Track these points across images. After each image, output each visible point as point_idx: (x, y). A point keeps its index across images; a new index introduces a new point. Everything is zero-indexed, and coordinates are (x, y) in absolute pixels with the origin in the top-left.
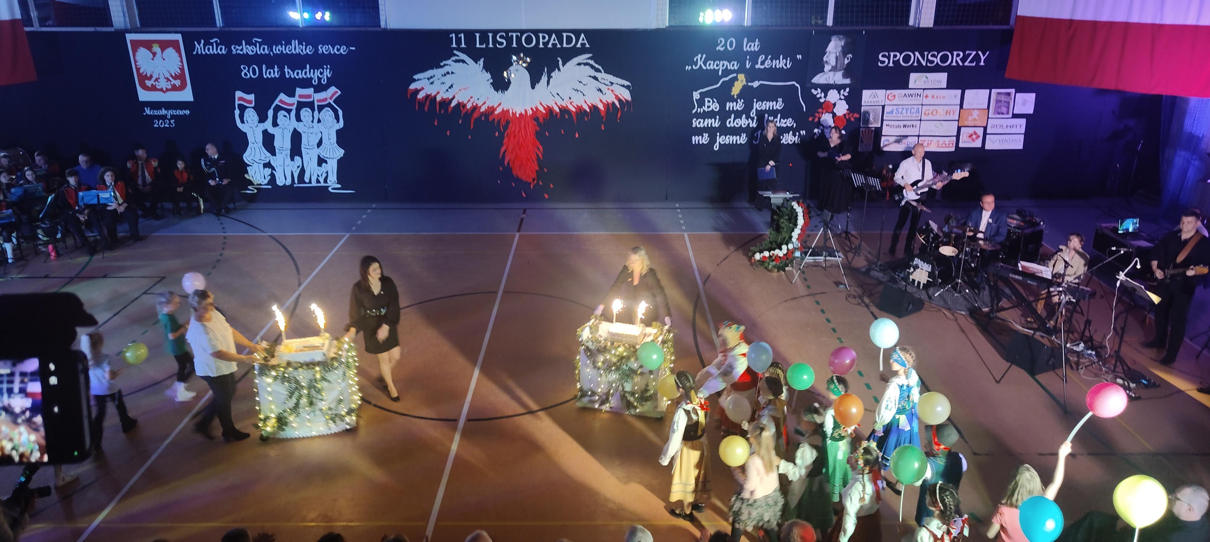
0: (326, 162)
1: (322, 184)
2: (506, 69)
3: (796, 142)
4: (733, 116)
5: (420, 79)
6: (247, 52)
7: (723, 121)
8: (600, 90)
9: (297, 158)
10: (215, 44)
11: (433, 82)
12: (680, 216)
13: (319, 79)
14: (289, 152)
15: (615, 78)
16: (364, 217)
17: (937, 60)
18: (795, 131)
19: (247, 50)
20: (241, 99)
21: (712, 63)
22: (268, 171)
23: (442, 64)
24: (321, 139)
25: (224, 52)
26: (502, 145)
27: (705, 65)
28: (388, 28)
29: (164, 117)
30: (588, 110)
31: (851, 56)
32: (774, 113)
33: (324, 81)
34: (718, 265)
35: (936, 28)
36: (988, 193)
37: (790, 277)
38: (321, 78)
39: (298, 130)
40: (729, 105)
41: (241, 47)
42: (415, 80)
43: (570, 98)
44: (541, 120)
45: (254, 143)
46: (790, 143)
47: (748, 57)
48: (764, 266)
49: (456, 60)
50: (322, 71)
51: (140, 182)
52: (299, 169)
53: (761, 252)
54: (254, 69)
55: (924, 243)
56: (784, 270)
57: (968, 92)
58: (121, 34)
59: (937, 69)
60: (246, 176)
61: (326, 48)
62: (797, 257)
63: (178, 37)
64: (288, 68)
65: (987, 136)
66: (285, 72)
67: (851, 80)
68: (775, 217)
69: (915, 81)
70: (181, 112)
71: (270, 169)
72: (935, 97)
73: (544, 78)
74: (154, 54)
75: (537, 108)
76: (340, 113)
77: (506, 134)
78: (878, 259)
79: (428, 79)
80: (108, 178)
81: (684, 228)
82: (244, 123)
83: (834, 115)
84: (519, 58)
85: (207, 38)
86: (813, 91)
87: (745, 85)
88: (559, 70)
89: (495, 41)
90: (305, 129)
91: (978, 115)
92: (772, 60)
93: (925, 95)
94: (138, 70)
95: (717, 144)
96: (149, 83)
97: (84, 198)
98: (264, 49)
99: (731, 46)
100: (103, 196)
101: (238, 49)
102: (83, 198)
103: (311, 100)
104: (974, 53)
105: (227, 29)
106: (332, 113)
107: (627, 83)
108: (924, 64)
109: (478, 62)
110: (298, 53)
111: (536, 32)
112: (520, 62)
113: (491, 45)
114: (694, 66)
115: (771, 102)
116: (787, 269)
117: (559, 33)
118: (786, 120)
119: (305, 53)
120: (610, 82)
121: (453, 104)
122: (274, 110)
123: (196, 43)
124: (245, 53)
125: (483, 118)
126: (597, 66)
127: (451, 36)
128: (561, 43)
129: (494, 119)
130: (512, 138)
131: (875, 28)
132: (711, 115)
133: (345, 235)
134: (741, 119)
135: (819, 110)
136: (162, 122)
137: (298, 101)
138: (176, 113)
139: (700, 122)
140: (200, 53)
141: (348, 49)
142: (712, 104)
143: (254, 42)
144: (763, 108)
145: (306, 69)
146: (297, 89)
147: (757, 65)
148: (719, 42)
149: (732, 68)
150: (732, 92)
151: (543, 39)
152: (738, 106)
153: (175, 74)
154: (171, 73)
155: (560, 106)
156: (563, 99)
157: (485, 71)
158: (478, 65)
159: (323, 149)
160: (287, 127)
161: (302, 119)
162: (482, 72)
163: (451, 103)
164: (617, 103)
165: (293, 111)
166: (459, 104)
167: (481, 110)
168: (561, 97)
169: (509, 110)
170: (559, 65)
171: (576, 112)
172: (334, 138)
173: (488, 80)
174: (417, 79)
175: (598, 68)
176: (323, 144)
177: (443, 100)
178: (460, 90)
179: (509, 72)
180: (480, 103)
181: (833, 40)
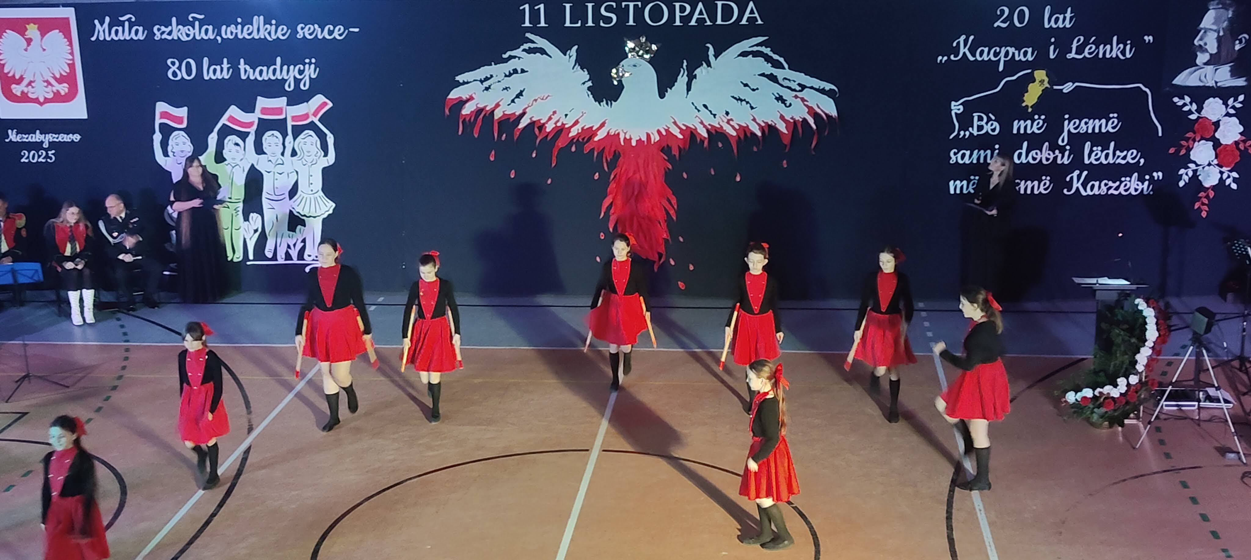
0: (303, 224)
1: (295, 261)
2: (617, 65)
3: (1145, 192)
4: (1025, 144)
5: (468, 83)
6: (179, 38)
8: (780, 99)
9: (254, 216)
10: (127, 24)
11: (490, 86)
12: (927, 324)
13: (297, 81)
14: (241, 205)
15: (809, 77)
18: (1143, 173)
19: (180, 33)
20: (165, 115)
21: (986, 50)
23: (505, 56)
24: (296, 185)
25: (141, 36)
26: (604, 195)
27: (974, 55)
29: (37, 146)
30: (759, 134)
31: (1247, 36)
32: (1103, 139)
33: (305, 85)
37: (1131, 436)
38: (301, 80)
39: (258, 167)
40: (1019, 126)
41: (170, 28)
42: (458, 84)
43: (727, 113)
44: (675, 152)
46: (1134, 193)
47: (1053, 40)
48: (1083, 416)
49: (530, 48)
52: (257, 234)
53: (1077, 389)
54: (188, 65)
56: (1121, 425)
61: (309, 29)
63: (70, 13)
64: (245, 64)
66: (239, 69)
67: (1246, 81)
70: (66, 138)
73: (682, 79)
74: (29, 41)
75: (667, 131)
76: (330, 139)
77: (612, 177)
79: (482, 82)
82: (168, 156)
83: (1217, 144)
84: (641, 46)
85: (114, 15)
86: (1176, 99)
87: (1047, 88)
88: (709, 65)
89: (597, 16)
90: (270, 167)
92: (1097, 44)
94: (2, 67)
98: (207, 31)
99: (1021, 21)
101: (163, 33)
103: (282, 117)
106: (315, 138)
107: (828, 86)
109: (568, 53)
110: (263, 37)
112: (641, 52)
113: (590, 23)
114: (952, 57)
115: (1097, 121)
116: (1126, 421)
118: (1125, 152)
119: (274, 37)
120: (799, 85)
121: (523, 124)
122: (218, 134)
123: (96, 22)
124: (176, 38)
125: (573, 149)
126: (776, 57)
127: (521, 8)
128: (713, 18)
129: (593, 151)
130: (623, 182)
132: (984, 142)
134: (1041, 151)
135: (1187, 135)
136: (34, 154)
137: (259, 119)
138: (57, 138)
139: (963, 156)
140: (101, 38)
141: (347, 31)
142: (987, 123)
143: (191, 19)
144: (1083, 129)
145: (275, 64)
146: (259, 98)
147: (1071, 52)
148: (999, 13)
149: (1024, 59)
150: (1024, 101)
151: (680, 12)
152: (1035, 127)
153: (61, 74)
154: (53, 74)
155: (710, 127)
156: (715, 115)
157: (579, 67)
158: (568, 56)
159: (299, 200)
160: (239, 163)
161: (265, 150)
162: (573, 68)
163: (519, 123)
164: (811, 121)
165: (250, 135)
166: (532, 124)
167: (571, 135)
168: (710, 111)
169: (619, 134)
170: (708, 56)
171: (737, 138)
172: (318, 182)
173: (584, 83)
174: (461, 81)
175: (778, 60)
176: (299, 192)
177: (506, 118)
178: (536, 100)
179: (621, 69)
180: (569, 123)
181: (1211, 8)
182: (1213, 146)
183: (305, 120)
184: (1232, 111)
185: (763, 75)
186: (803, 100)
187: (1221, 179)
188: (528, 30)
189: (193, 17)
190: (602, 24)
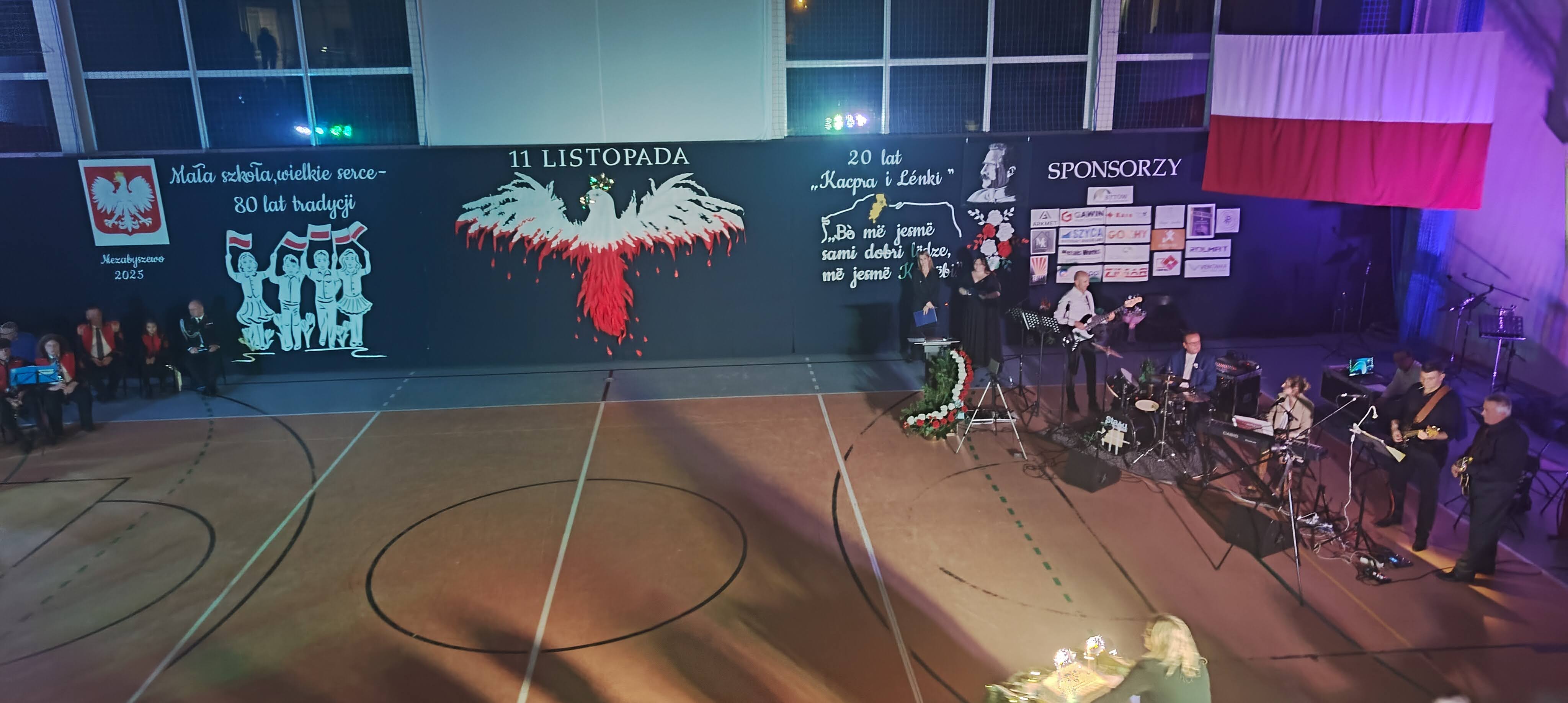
0: (348, 319)
1: (343, 348)
2: (584, 194)
4: (872, 245)
5: (472, 209)
6: (242, 180)
7: (860, 253)
8: (703, 217)
9: (309, 315)
10: (199, 170)
11: (489, 212)
12: (812, 373)
13: (339, 212)
14: (298, 307)
15: (723, 201)
16: (399, 388)
17: (1120, 171)
18: (950, 263)
19: (244, 177)
20: (234, 240)
21: (844, 180)
22: (270, 333)
23: (499, 189)
24: (342, 289)
25: (211, 180)
26: (580, 289)
27: (836, 185)
28: (429, 145)
29: (129, 267)
30: (690, 242)
31: (1015, 168)
32: (923, 241)
33: (345, 215)
34: (862, 433)
35: (1116, 132)
36: (1192, 332)
37: (952, 444)
38: (341, 211)
39: (311, 278)
40: (867, 233)
41: (235, 173)
42: (465, 211)
43: (667, 228)
44: (630, 257)
45: (251, 297)
46: (944, 277)
47: (888, 173)
48: (920, 433)
49: (518, 183)
50: (342, 202)
51: (95, 353)
52: (312, 329)
53: (915, 415)
54: (251, 202)
55: (1117, 396)
56: (945, 437)
57: (1158, 208)
58: (72, 161)
59: (1120, 182)
60: (240, 340)
61: (347, 172)
62: (961, 420)
63: (151, 162)
64: (297, 200)
65: (1187, 262)
66: (293, 204)
67: (1015, 198)
68: (930, 370)
69: (1095, 197)
70: (153, 260)
71: (273, 331)
72: (1120, 215)
73: (633, 205)
74: (117, 185)
75: (624, 242)
76: (367, 255)
77: (584, 276)
78: (1061, 419)
79: (483, 208)
80: (51, 348)
81: (817, 387)
82: (238, 271)
83: (997, 242)
84: (600, 180)
85: (189, 164)
86: (970, 212)
87: (885, 206)
88: (652, 194)
89: (568, 159)
90: (321, 277)
91: (1173, 236)
92: (917, 175)
93: (1108, 213)
94: (94, 205)
95: (855, 281)
96: (109, 223)
97: (18, 376)
98: (265, 175)
99: (866, 160)
100: (45, 373)
101: (230, 177)
102: (16, 376)
103: (329, 239)
104: (1164, 161)
105: (215, 151)
106: (355, 255)
107: (737, 207)
108: (1104, 175)
109: (547, 186)
110: (310, 179)
111: (621, 147)
112: (601, 185)
113: (563, 164)
114: (821, 186)
115: (919, 228)
116: (948, 435)
117: (650, 147)
118: (938, 249)
119: (319, 179)
120: (717, 207)
121: (516, 238)
122: (278, 252)
123: (173, 169)
124: (240, 181)
125: (555, 257)
126: (699, 187)
127: (510, 154)
128: (653, 161)
129: (569, 258)
130: (593, 280)
131: (1041, 133)
132: (845, 244)
133: (375, 413)
134: (883, 249)
135: (978, 236)
136: (126, 273)
137: (310, 241)
138: (145, 260)
139: (831, 255)
140: (178, 182)
141: (376, 174)
142: (846, 231)
143: (252, 166)
144: (910, 234)
145: (321, 200)
146: (309, 225)
147: (900, 181)
148: (851, 155)
149: (869, 187)
150: (870, 216)
151: (629, 156)
152: (878, 233)
153: (145, 210)
154: (139, 210)
155: (654, 238)
156: (658, 229)
157: (556, 197)
158: (547, 189)
159: (344, 302)
160: (295, 275)
161: (316, 265)
162: (552, 198)
163: (512, 239)
164: (726, 233)
165: (304, 254)
166: (522, 239)
167: (552, 246)
168: (655, 227)
169: (588, 244)
170: (651, 187)
171: (674, 246)
172: (358, 288)
173: (560, 208)
174: (467, 209)
175: (701, 190)
176: (344, 296)
177: (502, 234)
178: (524, 222)
179: (587, 198)
180: (550, 237)
181: (991, 149)
182: (995, 242)
183: (348, 240)
184: (1007, 219)
185: (691, 200)
186: (720, 218)
187: (1000, 265)
188: (516, 169)
189: (252, 165)
190: (572, 165)
